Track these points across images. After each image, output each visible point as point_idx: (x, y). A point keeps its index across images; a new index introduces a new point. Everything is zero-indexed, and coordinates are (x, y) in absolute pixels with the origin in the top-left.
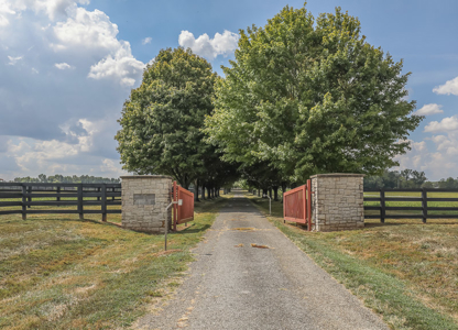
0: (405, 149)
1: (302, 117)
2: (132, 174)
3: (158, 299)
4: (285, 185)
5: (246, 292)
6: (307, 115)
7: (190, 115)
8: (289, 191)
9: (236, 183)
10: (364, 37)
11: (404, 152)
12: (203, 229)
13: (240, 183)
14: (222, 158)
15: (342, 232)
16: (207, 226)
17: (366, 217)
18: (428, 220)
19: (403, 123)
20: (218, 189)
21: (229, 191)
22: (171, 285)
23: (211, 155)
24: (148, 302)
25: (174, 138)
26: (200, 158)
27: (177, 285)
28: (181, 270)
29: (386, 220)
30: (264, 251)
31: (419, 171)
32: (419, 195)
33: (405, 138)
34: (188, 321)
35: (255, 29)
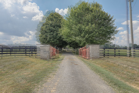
0: (114, 39)
1: (84, 29)
2: (43, 45)
3: (50, 78)
4: (79, 47)
5: (73, 76)
6: (85, 29)
7: (55, 28)
8: (80, 48)
9: (67, 46)
10: (103, 10)
11: (114, 40)
12: (62, 60)
13: (68, 46)
14: (63, 40)
15: (94, 59)
16: (63, 59)
17: (100, 55)
18: (116, 56)
19: (110, 31)
20: (62, 48)
21: (65, 48)
22: (53, 75)
23: (60, 39)
24: (47, 79)
25: (51, 34)
26: (57, 40)
27: (55, 74)
28: (56, 71)
29: (105, 56)
30: (77, 66)
31: (118, 45)
32: (114, 50)
33: (114, 36)
34: (58, 84)
35: (72, 6)
